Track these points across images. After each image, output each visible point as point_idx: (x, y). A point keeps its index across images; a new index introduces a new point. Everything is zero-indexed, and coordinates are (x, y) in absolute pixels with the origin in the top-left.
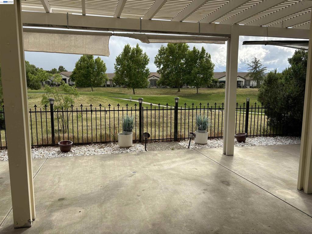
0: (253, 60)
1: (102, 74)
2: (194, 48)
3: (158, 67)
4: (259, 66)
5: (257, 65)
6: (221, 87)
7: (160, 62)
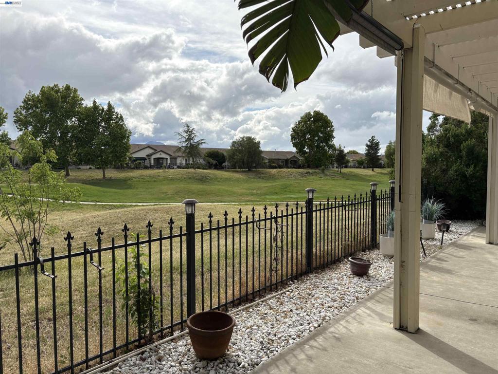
0: (185, 128)
2: (95, 102)
3: (20, 131)
4: (194, 137)
5: (191, 136)
6: (137, 167)
7: (26, 121)
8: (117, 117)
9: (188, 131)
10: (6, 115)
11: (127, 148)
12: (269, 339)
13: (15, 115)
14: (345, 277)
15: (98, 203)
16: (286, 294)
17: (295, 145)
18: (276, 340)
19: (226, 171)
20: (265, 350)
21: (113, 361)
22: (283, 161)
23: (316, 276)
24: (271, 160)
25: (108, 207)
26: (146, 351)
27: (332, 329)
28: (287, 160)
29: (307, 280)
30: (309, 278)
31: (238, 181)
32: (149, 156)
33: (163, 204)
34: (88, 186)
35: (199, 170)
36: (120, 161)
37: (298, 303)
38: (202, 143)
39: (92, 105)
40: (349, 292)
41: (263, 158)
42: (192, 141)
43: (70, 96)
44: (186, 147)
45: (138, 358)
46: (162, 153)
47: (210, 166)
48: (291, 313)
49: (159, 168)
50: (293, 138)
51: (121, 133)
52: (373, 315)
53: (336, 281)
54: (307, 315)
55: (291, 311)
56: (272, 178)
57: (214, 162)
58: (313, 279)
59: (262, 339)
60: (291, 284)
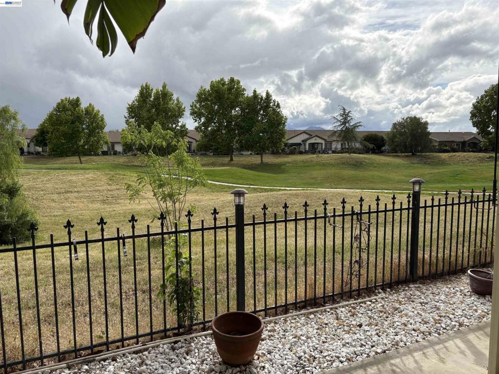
0: (341, 111)
1: (98, 133)
2: (255, 91)
3: (196, 122)
4: (350, 120)
5: (345, 119)
6: (292, 153)
7: (200, 113)
8: (274, 105)
9: (343, 114)
10: (184, 109)
11: (282, 134)
12: (311, 356)
13: (191, 108)
14: (458, 293)
15: (251, 186)
16: (365, 304)
17: (475, 124)
18: (319, 358)
19: (384, 155)
20: (298, 368)
21: (146, 345)
22: (458, 143)
23: (419, 287)
24: (441, 143)
25: (259, 190)
26: (180, 341)
27: (397, 361)
28: (464, 143)
29: (404, 290)
30: (407, 288)
31: (398, 166)
32: (304, 141)
33: (310, 190)
34: (245, 171)
35: (354, 154)
36: (276, 147)
37: (375, 317)
38: (358, 126)
39: (252, 94)
40: (453, 314)
41: (431, 141)
42: (347, 125)
43: (234, 88)
44: (342, 131)
45: (170, 346)
46: (317, 138)
47: (367, 151)
48: (358, 328)
49: (314, 153)
50: (473, 115)
51: (277, 120)
52: (468, 352)
53: (443, 297)
54: (377, 334)
55: (360, 326)
56: (442, 163)
57: (371, 146)
58: (413, 290)
59: (302, 354)
60: (379, 293)
